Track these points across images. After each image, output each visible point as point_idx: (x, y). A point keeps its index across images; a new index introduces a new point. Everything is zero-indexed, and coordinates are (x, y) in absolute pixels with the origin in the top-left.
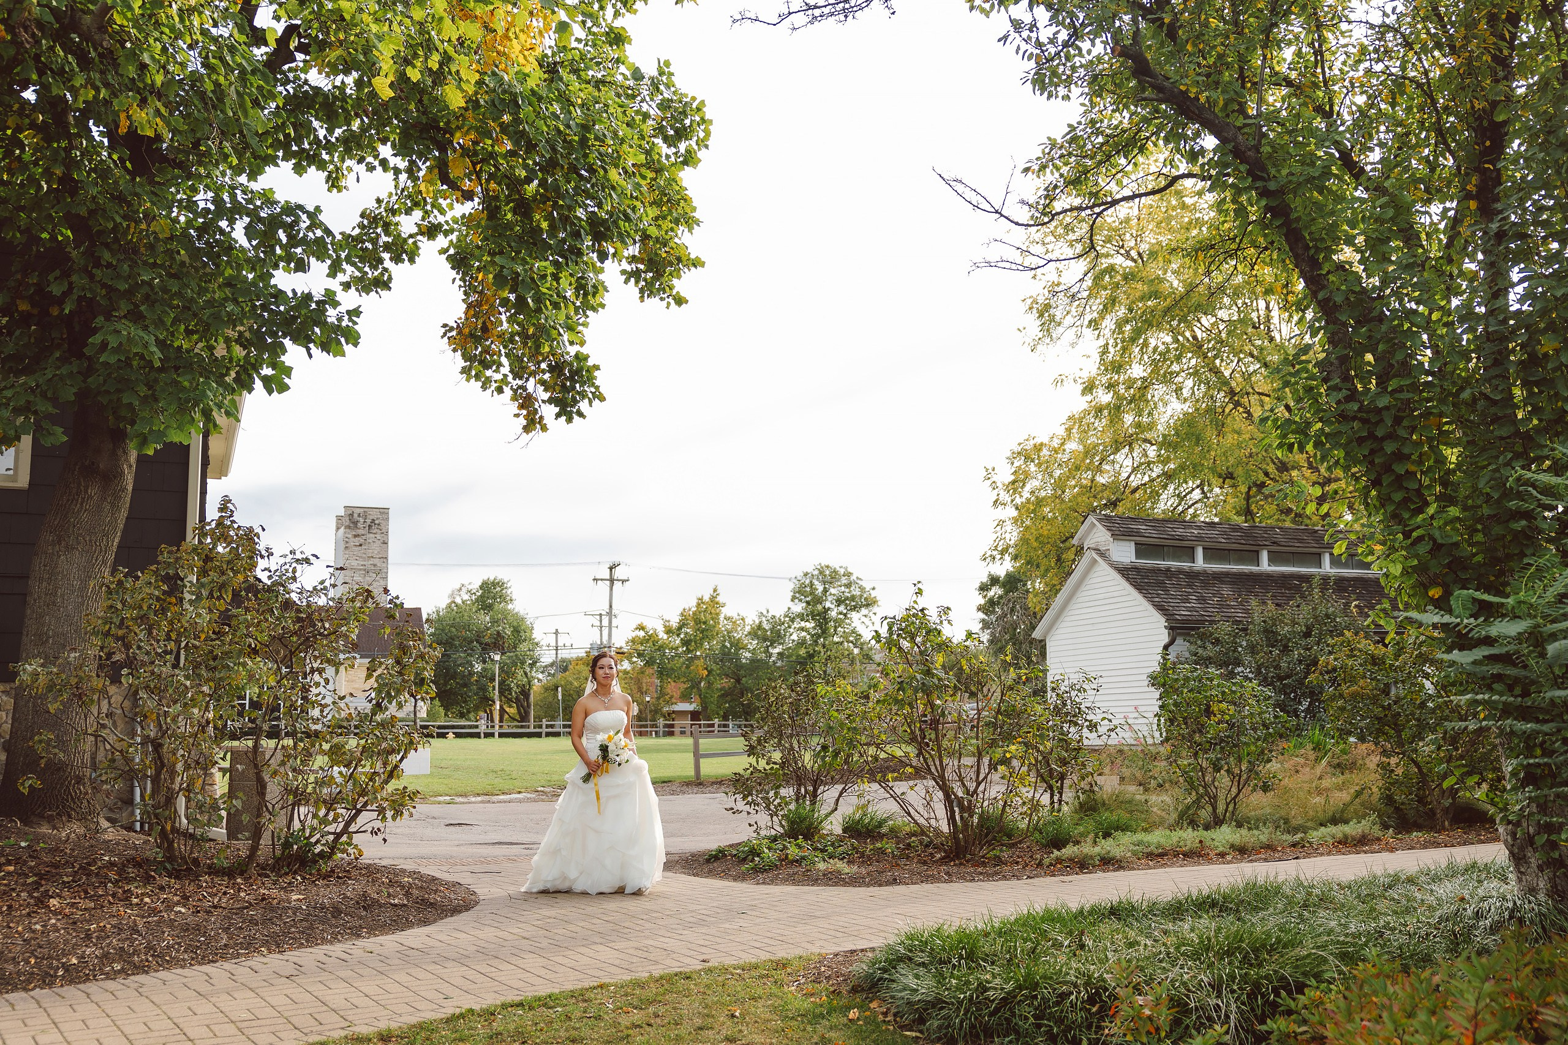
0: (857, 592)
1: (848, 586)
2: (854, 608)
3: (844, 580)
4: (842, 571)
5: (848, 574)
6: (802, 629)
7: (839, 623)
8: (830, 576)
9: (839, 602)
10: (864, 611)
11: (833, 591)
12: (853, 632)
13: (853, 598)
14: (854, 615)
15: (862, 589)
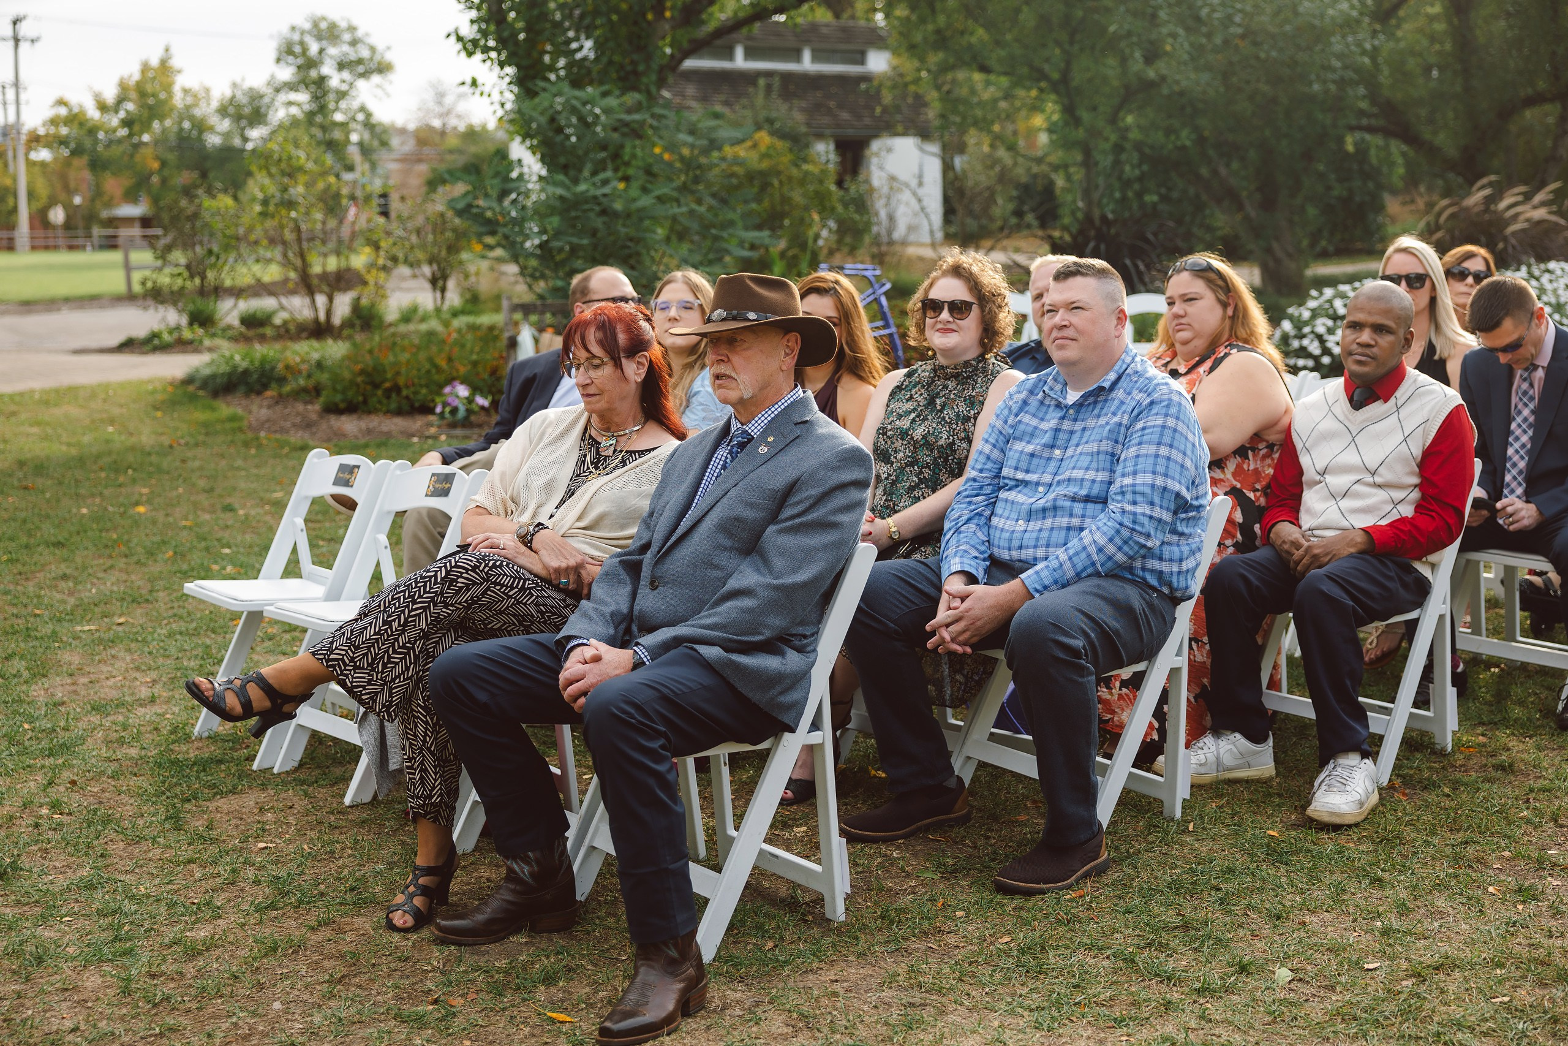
0: (365, 53)
1: (354, 43)
2: (365, 75)
3: (347, 37)
4: (343, 24)
5: (352, 29)
6: (290, 103)
7: (342, 95)
8: (328, 33)
9: (341, 66)
10: (376, 79)
11: (332, 51)
12: (362, 109)
13: (360, 61)
14: (361, 84)
15: (373, 49)
